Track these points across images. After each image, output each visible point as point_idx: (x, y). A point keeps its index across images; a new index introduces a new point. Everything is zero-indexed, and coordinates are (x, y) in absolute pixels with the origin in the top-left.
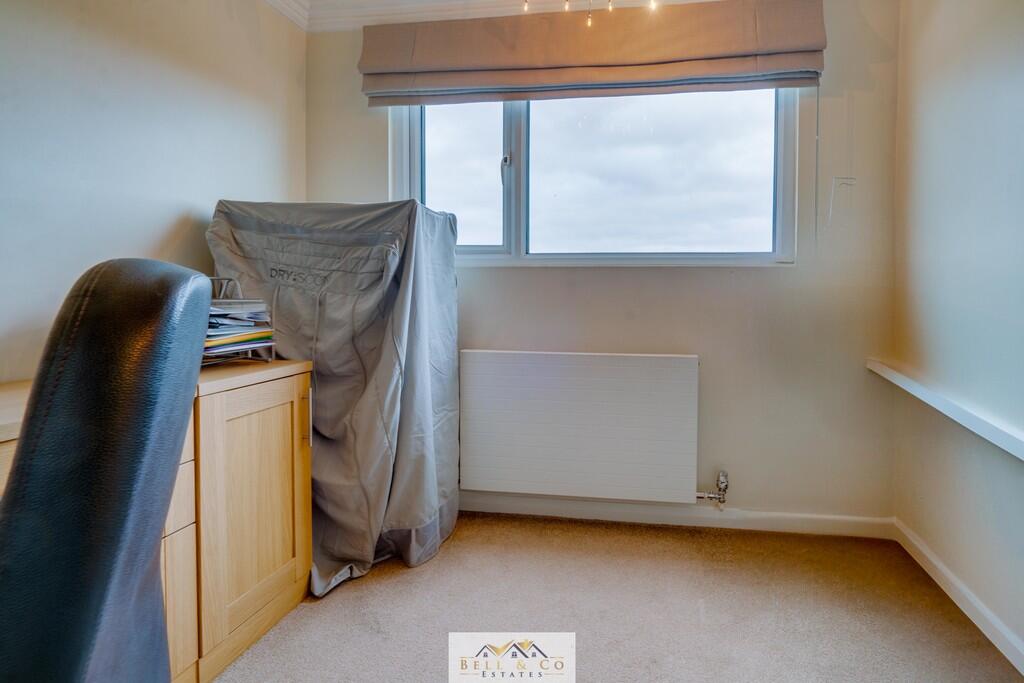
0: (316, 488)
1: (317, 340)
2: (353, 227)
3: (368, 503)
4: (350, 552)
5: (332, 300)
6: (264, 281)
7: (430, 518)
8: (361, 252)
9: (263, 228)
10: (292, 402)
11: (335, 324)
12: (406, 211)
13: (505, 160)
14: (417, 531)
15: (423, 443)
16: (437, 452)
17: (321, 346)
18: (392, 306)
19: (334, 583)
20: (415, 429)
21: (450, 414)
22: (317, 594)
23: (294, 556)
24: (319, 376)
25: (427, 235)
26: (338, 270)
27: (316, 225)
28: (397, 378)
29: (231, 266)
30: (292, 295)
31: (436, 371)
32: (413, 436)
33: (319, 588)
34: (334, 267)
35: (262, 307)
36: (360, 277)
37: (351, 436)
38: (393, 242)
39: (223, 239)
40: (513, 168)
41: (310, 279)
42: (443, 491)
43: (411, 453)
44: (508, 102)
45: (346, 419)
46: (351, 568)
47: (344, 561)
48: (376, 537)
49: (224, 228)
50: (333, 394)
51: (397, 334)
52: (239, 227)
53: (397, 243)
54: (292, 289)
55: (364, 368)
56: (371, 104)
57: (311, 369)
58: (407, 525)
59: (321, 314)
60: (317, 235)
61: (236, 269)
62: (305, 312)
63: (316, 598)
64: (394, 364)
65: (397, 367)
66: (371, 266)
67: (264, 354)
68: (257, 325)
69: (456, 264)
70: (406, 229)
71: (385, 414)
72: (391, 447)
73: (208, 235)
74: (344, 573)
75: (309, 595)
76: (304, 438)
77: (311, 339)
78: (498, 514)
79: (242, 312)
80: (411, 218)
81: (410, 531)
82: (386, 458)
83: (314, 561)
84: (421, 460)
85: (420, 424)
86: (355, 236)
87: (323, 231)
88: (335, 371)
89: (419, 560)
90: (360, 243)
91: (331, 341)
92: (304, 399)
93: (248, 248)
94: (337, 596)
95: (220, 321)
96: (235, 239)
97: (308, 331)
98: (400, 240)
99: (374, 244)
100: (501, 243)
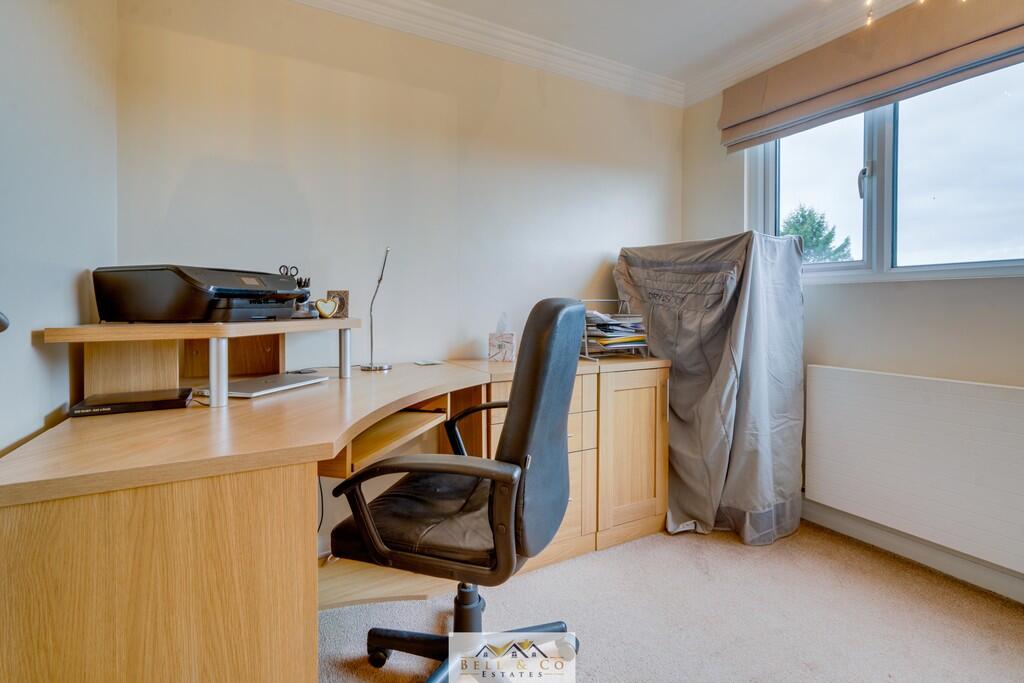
0: (671, 451)
1: (677, 345)
2: (703, 259)
3: (709, 476)
4: (696, 512)
5: (687, 315)
6: (644, 302)
7: (764, 508)
8: (709, 278)
9: (645, 264)
10: (656, 387)
11: (688, 334)
12: (744, 242)
13: (864, 172)
14: (751, 515)
15: (757, 440)
16: (775, 453)
17: (679, 350)
18: (731, 321)
19: (682, 528)
20: (750, 426)
21: (792, 423)
22: (669, 530)
23: (655, 496)
24: (675, 372)
25: (766, 259)
26: (691, 293)
27: (679, 258)
28: (732, 380)
29: (626, 292)
30: (661, 312)
31: (775, 380)
32: (747, 432)
33: (671, 528)
34: (689, 290)
35: (640, 320)
36: (707, 297)
37: (697, 421)
38: (732, 269)
39: (623, 274)
40: (875, 179)
41: (673, 300)
42: (781, 491)
43: (746, 444)
44: (870, 112)
45: (695, 408)
46: (695, 523)
47: (691, 517)
48: (716, 507)
49: (624, 266)
50: (685, 386)
51: (733, 344)
52: (632, 266)
53: (735, 268)
54: (661, 307)
55: (710, 368)
56: (729, 152)
57: (669, 365)
58: (742, 507)
59: (680, 326)
60: (678, 267)
61: (629, 294)
62: (669, 324)
63: (669, 533)
64: (731, 369)
65: (733, 371)
66: (715, 288)
67: (642, 351)
68: (637, 332)
69: (801, 282)
70: (743, 257)
71: (723, 409)
72: (727, 436)
73: (614, 272)
74: (689, 525)
75: (665, 529)
76: (664, 415)
77: (672, 344)
78: (849, 538)
79: (628, 322)
80: (748, 248)
81: (744, 513)
82: (723, 444)
83: (670, 507)
84: (754, 454)
85: (754, 423)
86: (704, 266)
87: (682, 264)
88: (690, 369)
89: (753, 541)
90: (708, 271)
91: (685, 345)
92: (664, 386)
93: (635, 279)
94: (684, 539)
95: (615, 328)
96: (629, 273)
97: (671, 339)
98: (738, 267)
99: (717, 271)
100: (861, 258)
